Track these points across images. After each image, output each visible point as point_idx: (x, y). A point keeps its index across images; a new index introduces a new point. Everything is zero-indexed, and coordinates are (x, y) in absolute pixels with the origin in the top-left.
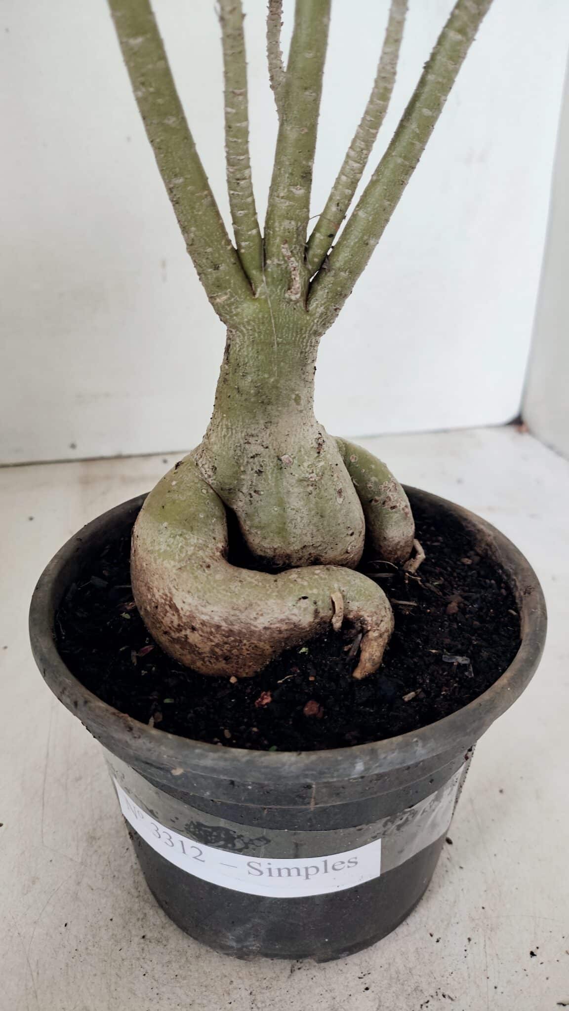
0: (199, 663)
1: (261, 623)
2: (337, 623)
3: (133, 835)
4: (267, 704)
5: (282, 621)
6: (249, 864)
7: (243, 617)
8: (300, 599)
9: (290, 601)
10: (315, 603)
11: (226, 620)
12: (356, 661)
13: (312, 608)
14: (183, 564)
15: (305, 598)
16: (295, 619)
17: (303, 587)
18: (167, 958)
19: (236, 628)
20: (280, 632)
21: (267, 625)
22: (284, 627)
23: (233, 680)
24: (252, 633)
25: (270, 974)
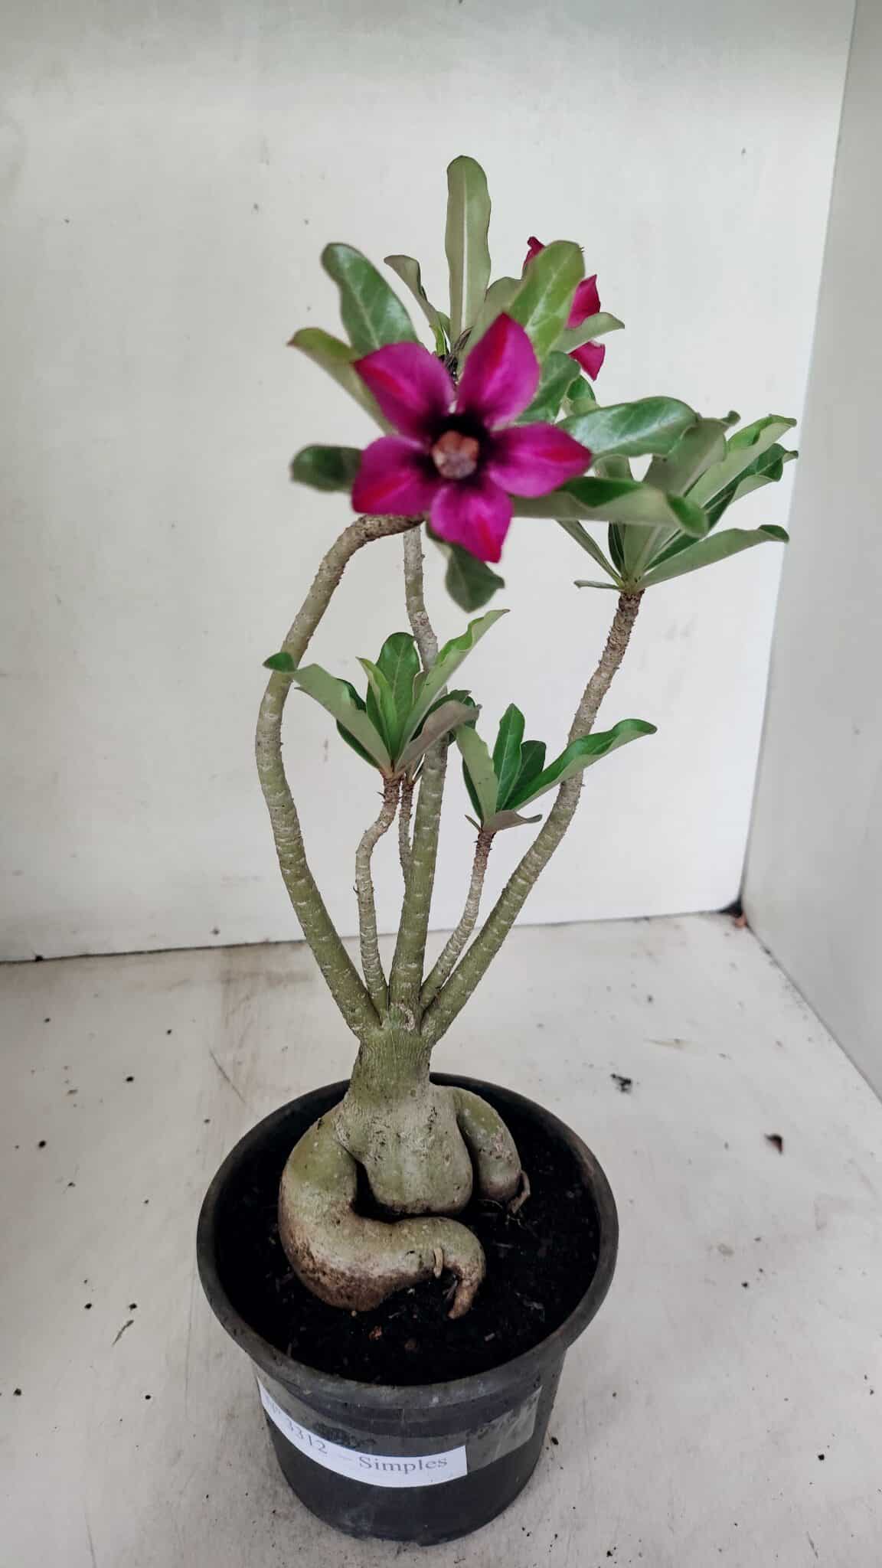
0: (328, 1298)
1: (376, 1273)
2: (438, 1273)
3: (270, 1423)
4: (379, 1337)
5: (393, 1271)
6: (360, 1459)
7: (363, 1267)
8: (408, 1253)
9: (400, 1255)
10: (420, 1256)
11: (349, 1269)
12: (451, 1304)
13: (417, 1260)
14: (318, 1220)
15: (412, 1252)
16: (403, 1270)
17: (411, 1242)
18: (292, 1533)
19: (357, 1275)
20: (391, 1279)
21: (381, 1274)
22: (395, 1276)
23: (354, 1314)
24: (369, 1280)
25: (379, 1553)
